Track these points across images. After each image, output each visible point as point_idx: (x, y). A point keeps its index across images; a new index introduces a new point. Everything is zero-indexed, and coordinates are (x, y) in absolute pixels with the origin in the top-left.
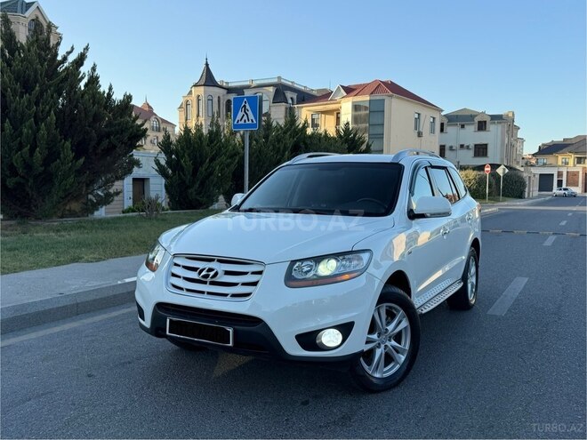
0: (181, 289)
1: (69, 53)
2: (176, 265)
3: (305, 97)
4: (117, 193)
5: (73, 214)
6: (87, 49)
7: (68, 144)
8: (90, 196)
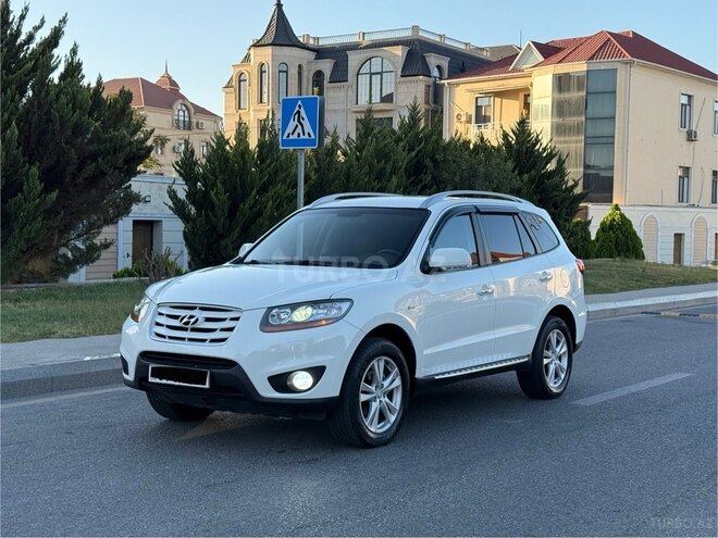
0: (164, 337)
1: (37, 29)
2: (160, 314)
3: (465, 64)
4: (106, 246)
5: (36, 277)
6: (64, 21)
7: (35, 170)
8: (63, 250)
